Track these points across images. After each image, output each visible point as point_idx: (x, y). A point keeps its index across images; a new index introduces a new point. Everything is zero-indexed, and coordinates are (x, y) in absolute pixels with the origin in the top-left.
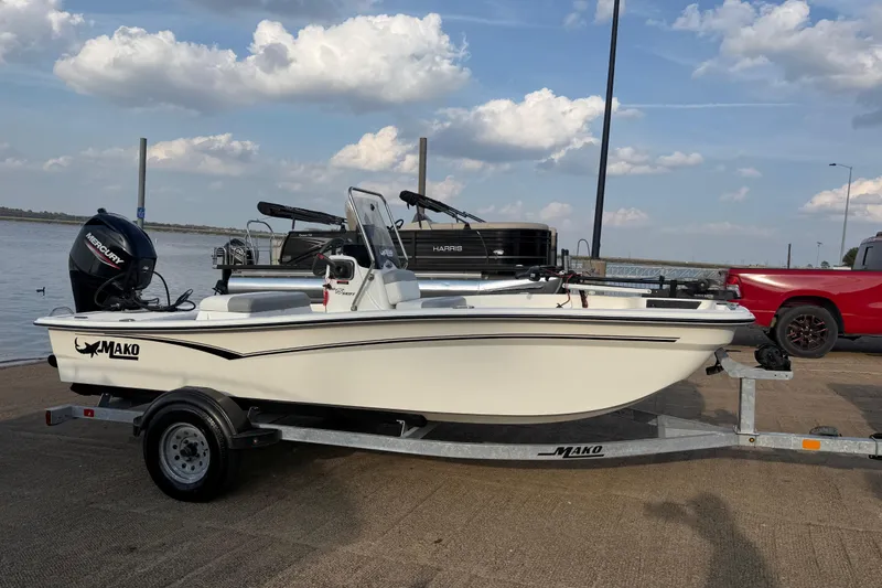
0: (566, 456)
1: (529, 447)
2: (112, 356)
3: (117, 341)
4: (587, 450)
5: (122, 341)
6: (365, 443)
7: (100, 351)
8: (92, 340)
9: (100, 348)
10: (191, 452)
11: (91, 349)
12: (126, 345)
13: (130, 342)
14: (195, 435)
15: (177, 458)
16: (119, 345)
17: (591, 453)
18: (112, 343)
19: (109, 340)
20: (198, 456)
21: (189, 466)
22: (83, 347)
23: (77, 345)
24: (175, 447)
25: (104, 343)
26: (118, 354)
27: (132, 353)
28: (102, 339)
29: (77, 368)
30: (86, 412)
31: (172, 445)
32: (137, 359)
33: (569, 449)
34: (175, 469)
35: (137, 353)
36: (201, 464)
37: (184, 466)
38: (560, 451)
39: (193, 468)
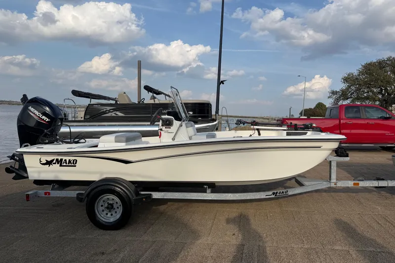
0: (276, 196)
1: (262, 193)
2: (61, 166)
3: (64, 158)
4: (283, 192)
5: (68, 158)
6: (193, 197)
7: (54, 163)
8: (49, 158)
9: (54, 162)
10: (110, 207)
11: (49, 163)
12: (69, 160)
13: (72, 158)
14: (113, 199)
15: (103, 211)
16: (65, 160)
17: (284, 194)
18: (62, 160)
19: (59, 158)
20: (114, 209)
21: (109, 214)
22: (45, 162)
23: (41, 161)
24: (102, 206)
25: (57, 160)
26: (65, 164)
27: (73, 164)
28: (55, 158)
29: (39, 172)
30: (46, 194)
31: (100, 205)
32: (75, 166)
33: (277, 193)
34: (103, 216)
35: (76, 163)
36: (116, 212)
37: (107, 214)
38: (274, 193)
39: (112, 215)
